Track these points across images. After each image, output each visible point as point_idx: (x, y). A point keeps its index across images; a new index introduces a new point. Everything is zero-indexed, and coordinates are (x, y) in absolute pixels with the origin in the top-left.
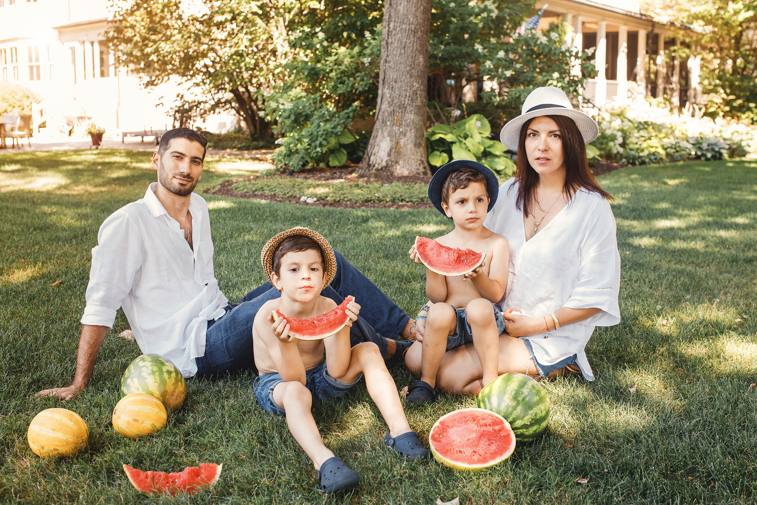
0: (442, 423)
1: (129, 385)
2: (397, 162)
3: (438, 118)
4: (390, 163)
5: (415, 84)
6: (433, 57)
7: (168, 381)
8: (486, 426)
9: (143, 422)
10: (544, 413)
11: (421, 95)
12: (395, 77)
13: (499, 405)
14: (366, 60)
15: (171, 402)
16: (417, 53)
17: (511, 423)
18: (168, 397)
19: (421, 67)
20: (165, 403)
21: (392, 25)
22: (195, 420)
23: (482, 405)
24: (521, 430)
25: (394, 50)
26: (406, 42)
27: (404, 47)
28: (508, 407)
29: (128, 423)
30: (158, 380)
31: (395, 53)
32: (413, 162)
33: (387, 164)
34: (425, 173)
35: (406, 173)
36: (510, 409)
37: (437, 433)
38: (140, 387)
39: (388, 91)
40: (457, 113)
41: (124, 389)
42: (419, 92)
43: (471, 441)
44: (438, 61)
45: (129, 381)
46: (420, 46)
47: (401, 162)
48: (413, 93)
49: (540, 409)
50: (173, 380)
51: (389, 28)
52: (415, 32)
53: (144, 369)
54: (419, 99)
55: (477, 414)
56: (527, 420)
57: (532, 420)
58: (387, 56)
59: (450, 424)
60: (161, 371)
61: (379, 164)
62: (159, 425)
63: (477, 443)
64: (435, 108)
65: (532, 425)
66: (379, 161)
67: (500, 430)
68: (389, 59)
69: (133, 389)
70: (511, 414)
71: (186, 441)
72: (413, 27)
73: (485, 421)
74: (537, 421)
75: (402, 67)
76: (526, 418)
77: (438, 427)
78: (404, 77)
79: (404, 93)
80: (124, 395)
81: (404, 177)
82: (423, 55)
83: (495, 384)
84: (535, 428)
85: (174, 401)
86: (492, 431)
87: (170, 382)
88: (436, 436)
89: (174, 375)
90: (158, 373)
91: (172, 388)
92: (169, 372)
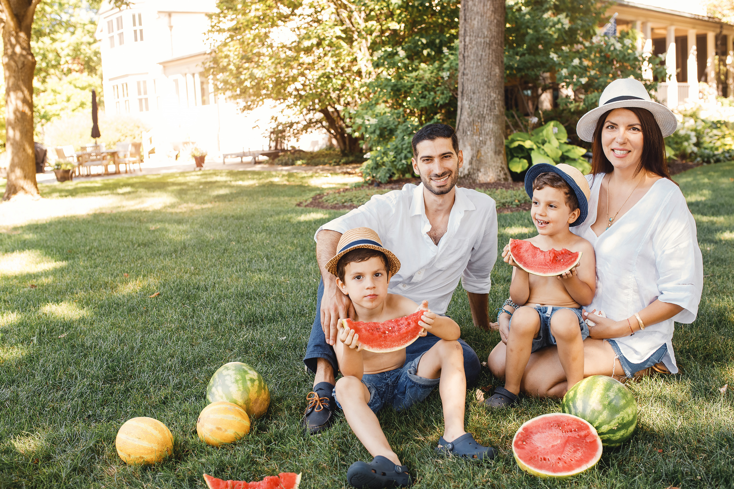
0: (525, 429)
1: (213, 394)
2: (479, 170)
3: (516, 126)
4: (472, 172)
5: (492, 94)
6: (509, 67)
7: (251, 389)
8: (571, 431)
9: (226, 430)
10: (631, 417)
11: (498, 105)
12: (473, 88)
13: (584, 410)
14: (445, 75)
15: (255, 409)
16: (493, 64)
17: (597, 428)
18: (251, 404)
19: (497, 78)
20: (249, 412)
21: (467, 39)
22: (277, 427)
23: (566, 409)
24: (607, 436)
25: (470, 63)
26: (482, 55)
27: (480, 60)
28: (593, 412)
29: (211, 431)
30: (241, 388)
31: (471, 65)
32: (494, 169)
33: (469, 173)
34: (506, 180)
35: (487, 180)
36: (596, 414)
37: (519, 440)
38: (224, 396)
39: (467, 103)
40: (535, 120)
41: (209, 397)
42: (496, 102)
43: (555, 447)
44: (515, 72)
45: (214, 390)
46: (496, 58)
47: (482, 170)
48: (491, 103)
49: (627, 413)
50: (256, 388)
51: (465, 42)
52: (490, 45)
53: (228, 378)
54: (497, 108)
55: (561, 419)
56: (613, 425)
57: (619, 424)
58: (465, 69)
59: (534, 430)
60: (244, 380)
62: (241, 433)
63: (562, 450)
64: (513, 116)
65: (619, 429)
67: (586, 436)
68: (467, 71)
69: (217, 397)
70: (597, 418)
71: (267, 449)
72: (488, 40)
73: (570, 427)
74: (623, 426)
75: (479, 79)
76: (612, 423)
77: (521, 433)
78: (482, 88)
79: (482, 104)
80: (209, 403)
81: (486, 184)
82: (499, 66)
83: (579, 387)
84: (622, 432)
85: (257, 409)
86: (578, 437)
87: (253, 390)
88: (520, 443)
89: (257, 383)
90: (241, 381)
91: (255, 396)
92: (252, 380)
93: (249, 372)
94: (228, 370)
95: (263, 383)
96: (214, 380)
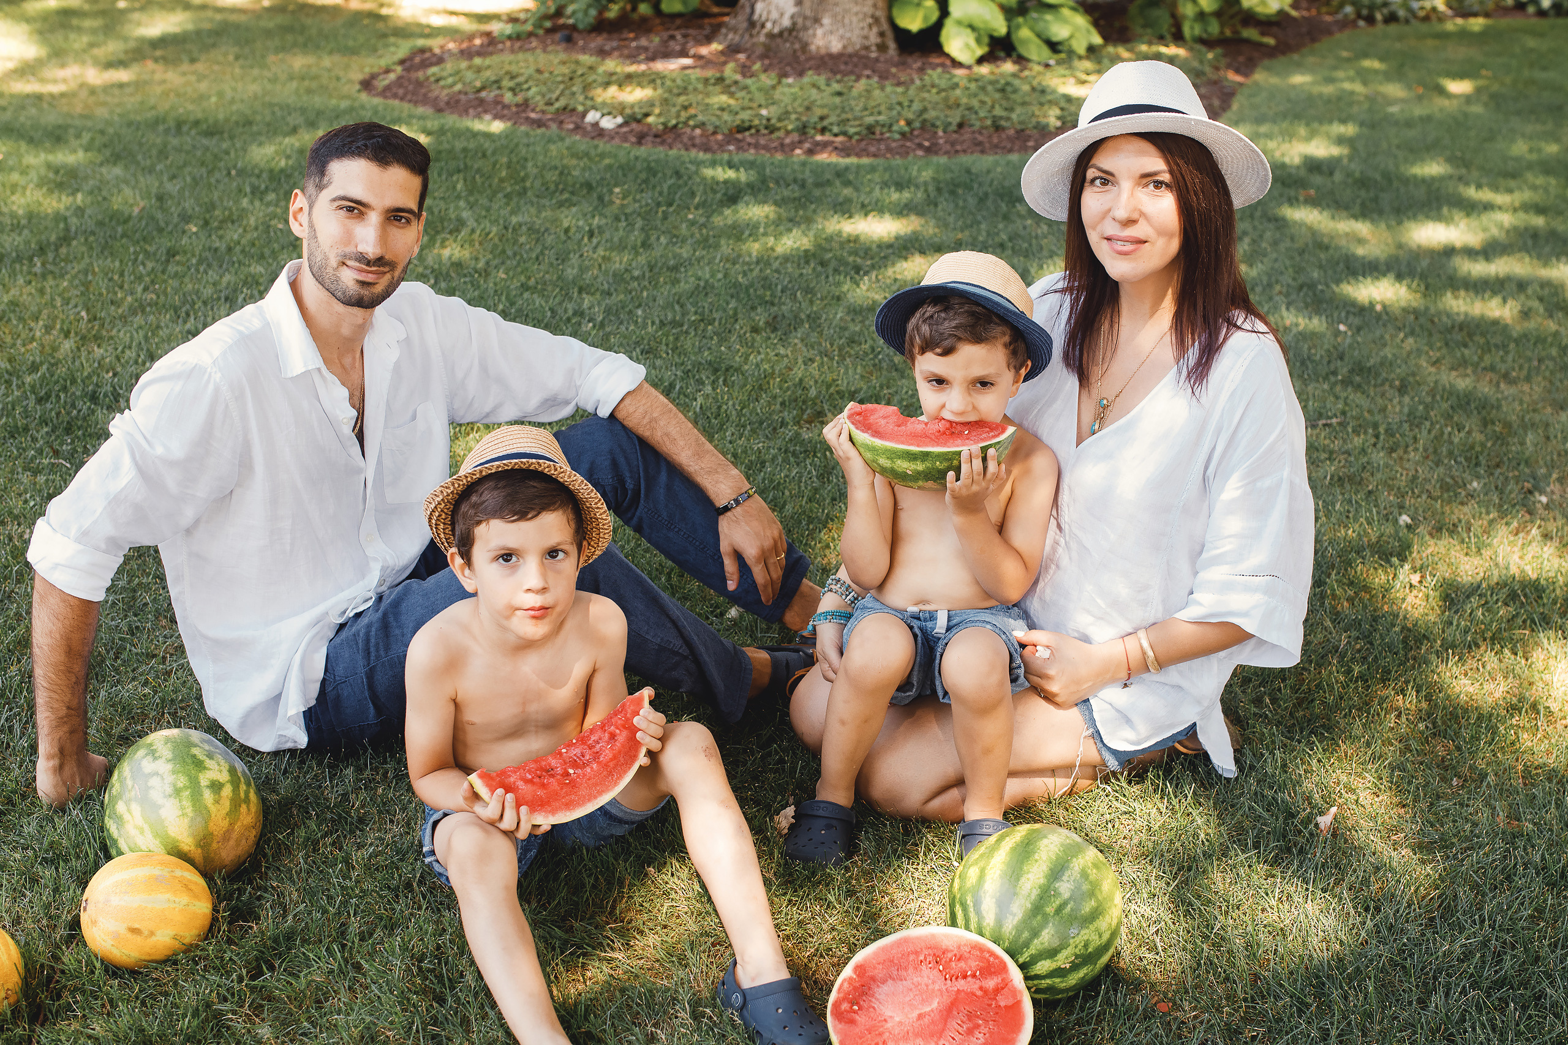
0: (860, 969)
1: (120, 818)
2: (817, 20)
4: (800, 21)
7: (213, 809)
8: (965, 977)
9: (151, 935)
10: (1106, 936)
13: (999, 923)
15: (224, 854)
17: (1024, 967)
18: (215, 845)
20: (208, 862)
23: (959, 918)
24: (1048, 981)
28: (1019, 928)
29: (116, 934)
30: (189, 811)
32: (855, 19)
33: (794, 24)
34: (882, 48)
35: (836, 46)
36: (1025, 934)
37: (844, 999)
38: (146, 827)
41: (110, 825)
43: (926, 1020)
45: (121, 807)
47: (826, 21)
49: (1097, 930)
50: (226, 804)
53: (154, 782)
55: (946, 943)
56: (1063, 960)
57: (1077, 956)
59: (879, 972)
60: (194, 784)
61: (774, 23)
63: (940, 1026)
65: (1075, 967)
66: (774, 15)
67: (997, 990)
70: (1027, 945)
73: (962, 964)
74: (1085, 959)
76: (1062, 956)
77: (850, 980)
81: (831, 56)
84: (1082, 973)
85: (229, 853)
86: (979, 993)
87: (218, 810)
88: (845, 1006)
89: (227, 791)
90: (187, 793)
91: (225, 824)
92: (216, 786)
93: (209, 763)
94: (155, 759)
95: (243, 787)
96: (122, 781)
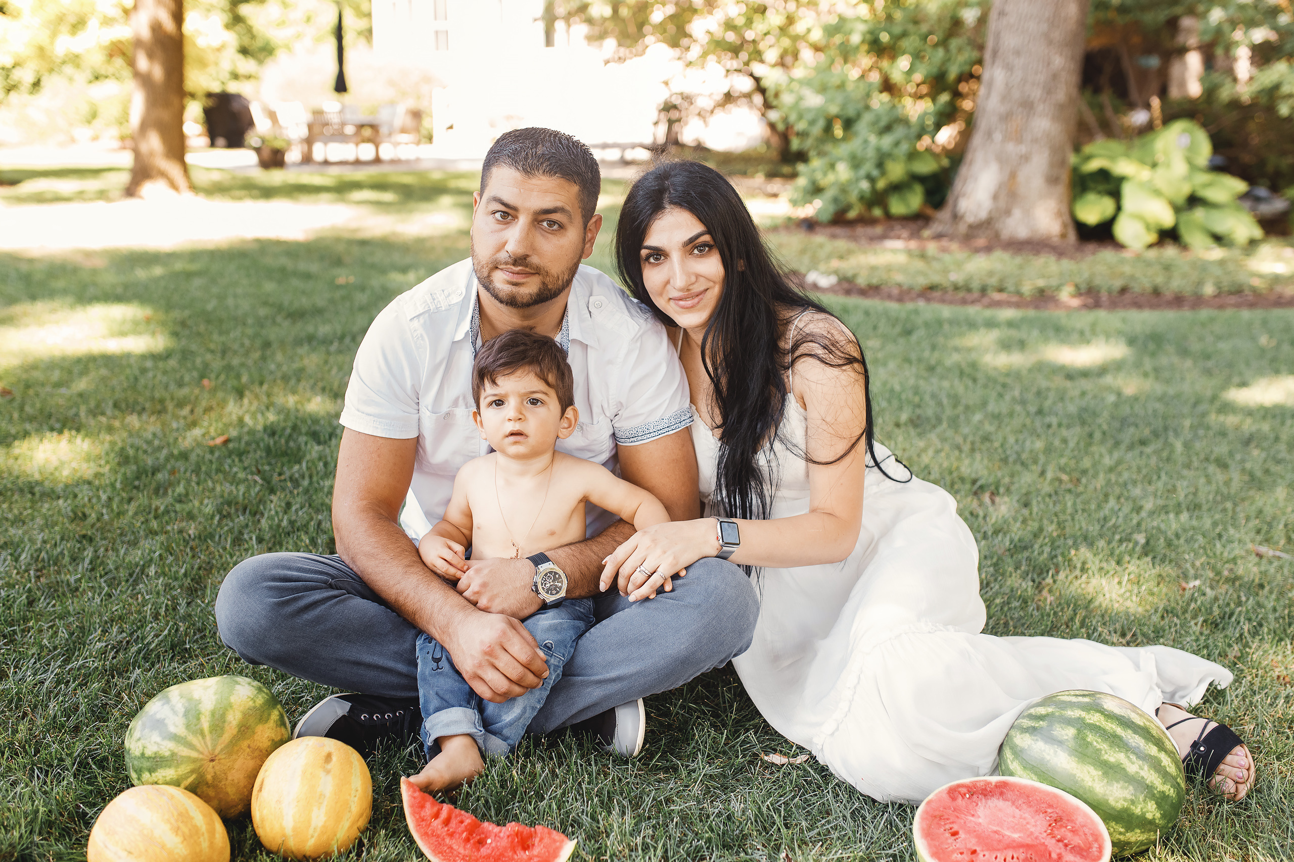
2: (1008, 212)
4: (995, 214)
6: (1101, 5)
33: (991, 216)
34: (1063, 236)
35: (1022, 233)
39: (1001, 75)
40: (1141, 118)
44: (1113, 14)
47: (1016, 213)
54: (1062, 89)
61: (974, 217)
66: (975, 209)
81: (1019, 240)
